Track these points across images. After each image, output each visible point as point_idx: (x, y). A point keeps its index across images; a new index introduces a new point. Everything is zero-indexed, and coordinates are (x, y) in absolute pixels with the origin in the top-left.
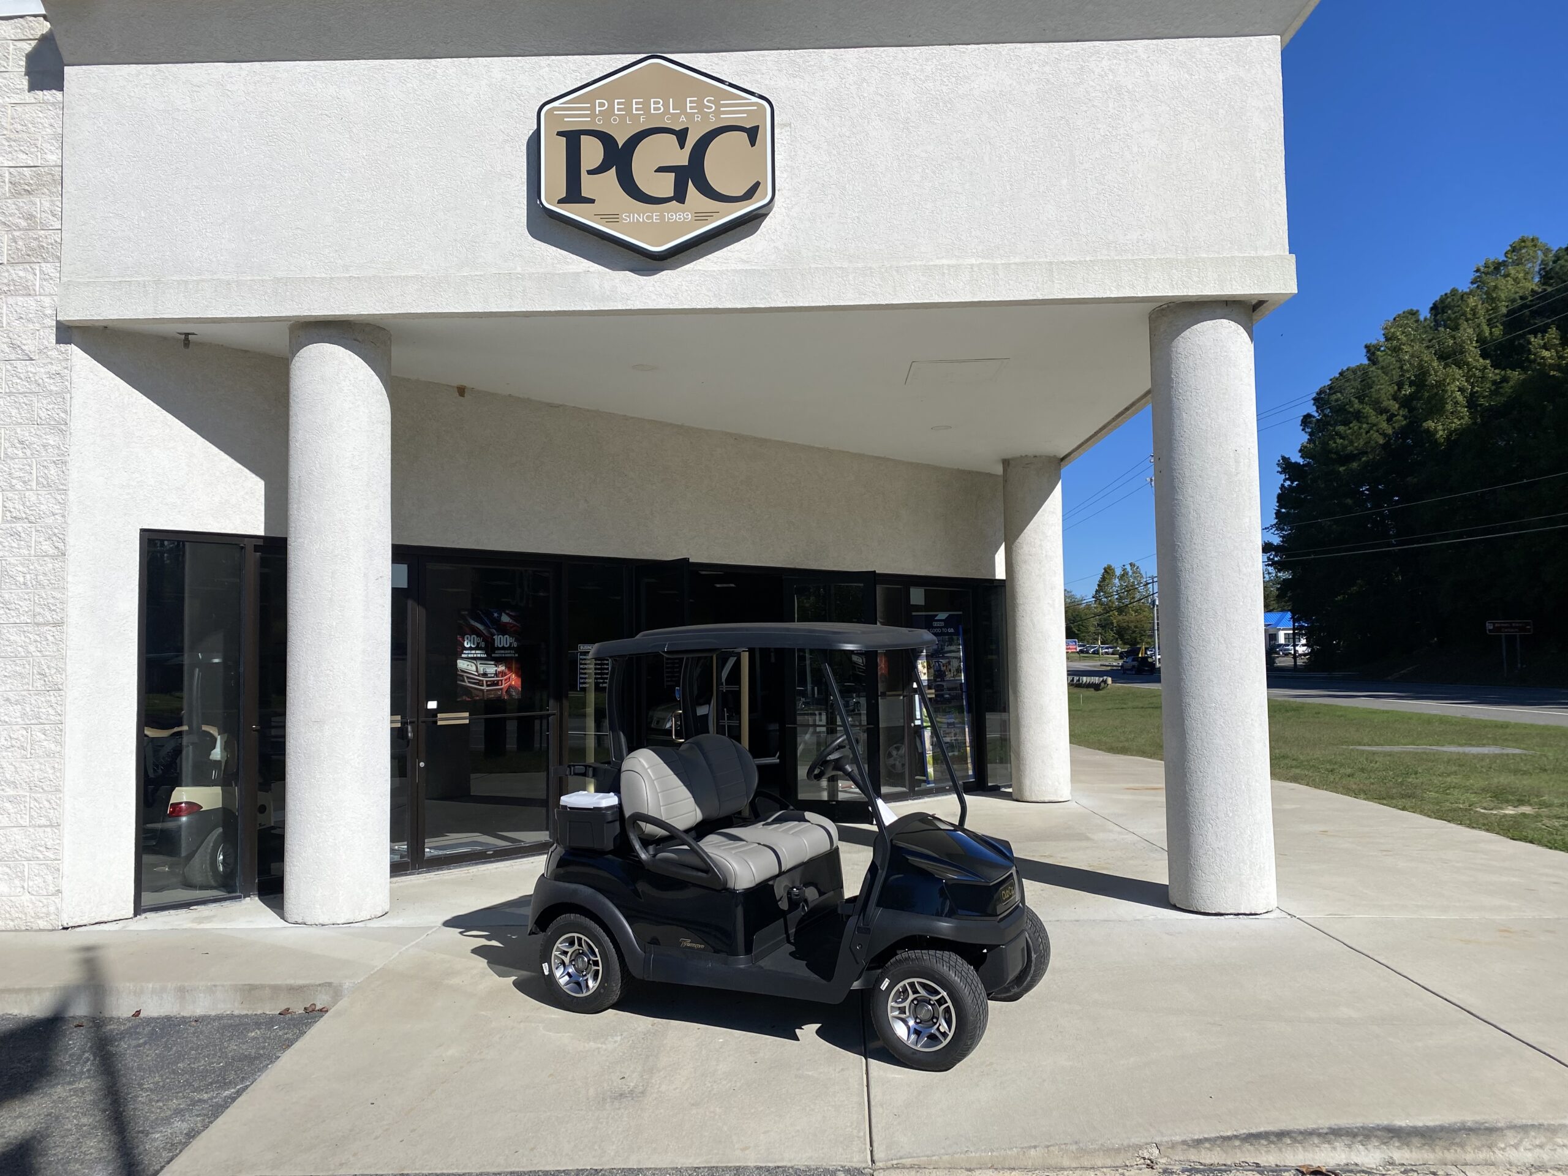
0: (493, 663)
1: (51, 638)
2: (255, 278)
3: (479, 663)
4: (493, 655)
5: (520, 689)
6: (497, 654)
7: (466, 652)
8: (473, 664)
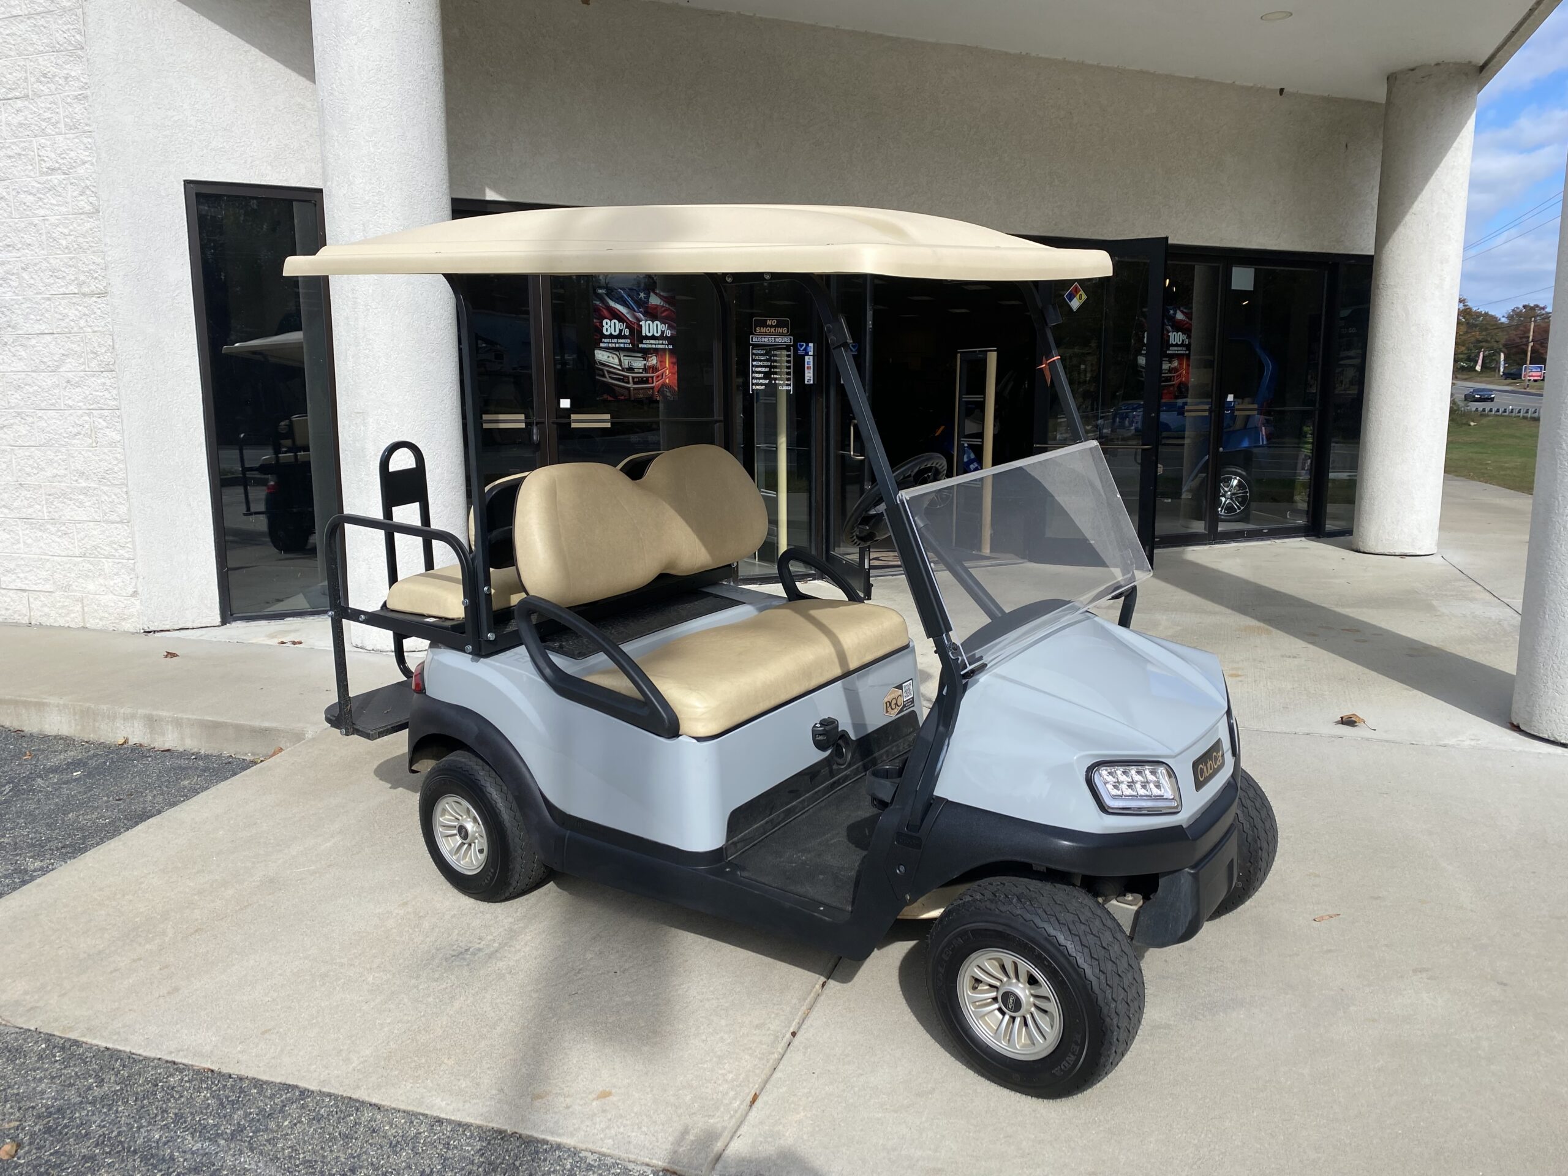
0: (640, 355)
1: (99, 312)
4: (640, 346)
5: (676, 389)
6: (646, 345)
7: (606, 340)
8: (615, 356)
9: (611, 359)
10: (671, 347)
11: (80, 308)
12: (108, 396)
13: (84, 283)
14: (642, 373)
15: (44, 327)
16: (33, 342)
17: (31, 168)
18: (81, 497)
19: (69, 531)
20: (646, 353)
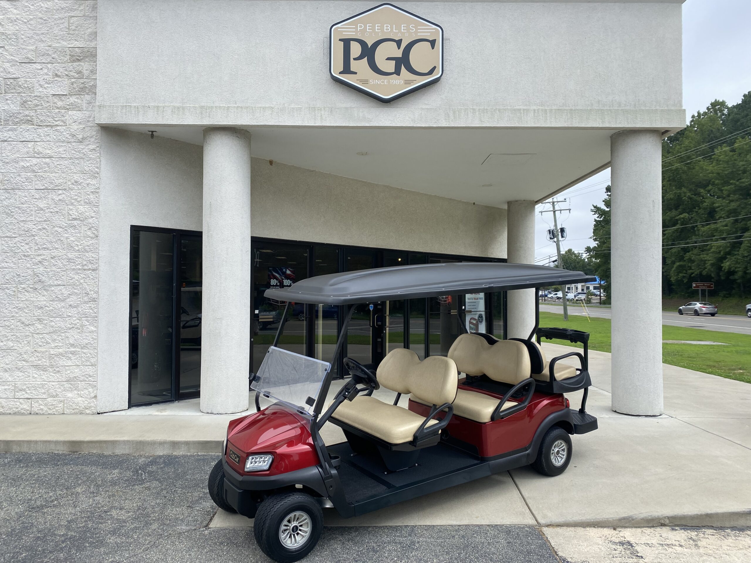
1: (92, 277)
2: (191, 106)
11: (82, 275)
12: (91, 311)
13: (86, 265)
15: (60, 282)
16: (53, 288)
17: (63, 217)
18: (70, 355)
19: (61, 370)
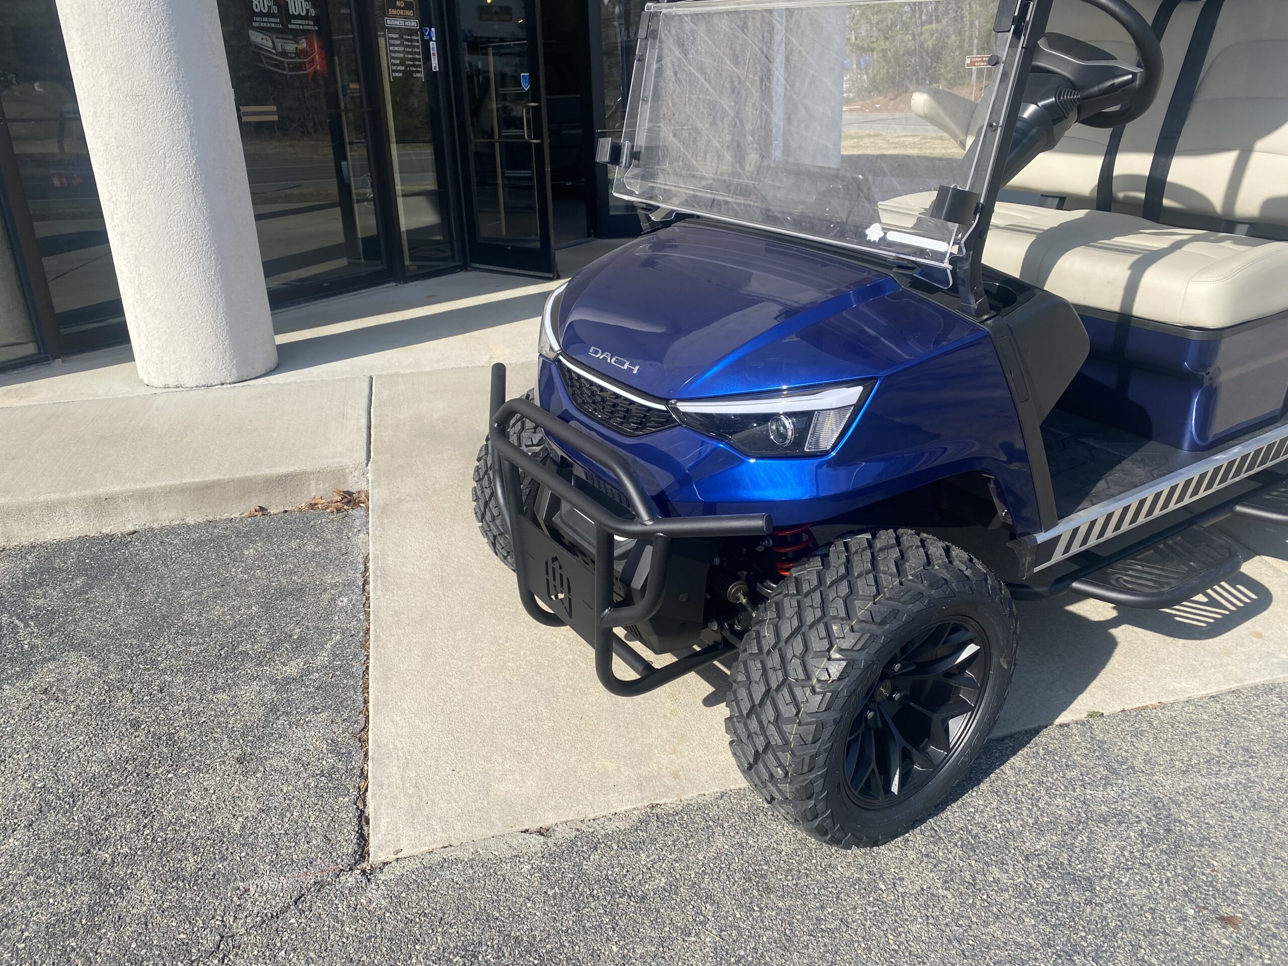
0: (290, 37)
3: (274, 36)
4: (290, 26)
5: (324, 76)
6: (295, 25)
7: (258, 19)
8: (268, 38)
9: (264, 40)
10: (317, 28)
14: (294, 58)
20: (296, 35)
